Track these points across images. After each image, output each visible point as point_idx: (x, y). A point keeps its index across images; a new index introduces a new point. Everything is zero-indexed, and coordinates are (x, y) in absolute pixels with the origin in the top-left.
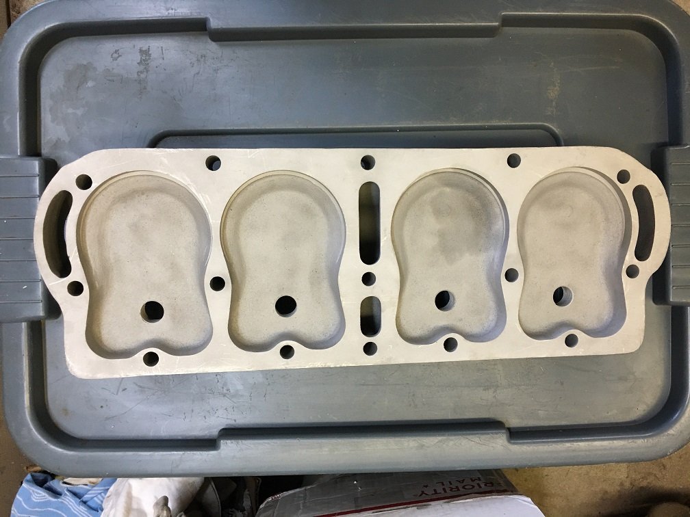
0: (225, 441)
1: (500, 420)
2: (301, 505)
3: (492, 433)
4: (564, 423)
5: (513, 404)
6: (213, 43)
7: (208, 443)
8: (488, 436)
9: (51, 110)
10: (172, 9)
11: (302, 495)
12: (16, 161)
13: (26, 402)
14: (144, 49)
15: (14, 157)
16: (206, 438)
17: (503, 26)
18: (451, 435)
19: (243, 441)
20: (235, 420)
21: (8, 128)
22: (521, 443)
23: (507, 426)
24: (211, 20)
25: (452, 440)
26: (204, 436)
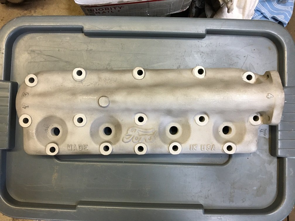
0: (203, 33)
1: (86, 37)
2: (172, 6)
3: (90, 31)
4: (59, 34)
5: (80, 43)
6: (201, 203)
7: (210, 32)
8: (92, 30)
9: (273, 177)
10: (219, 219)
11: (171, 10)
12: (288, 155)
13: (287, 53)
14: (232, 202)
15: (289, 157)
16: (211, 35)
17: (76, 205)
18: (108, 31)
19: (195, 32)
20: (198, 41)
21: (291, 170)
22: (78, 26)
23: (83, 34)
24: (202, 213)
25: (107, 29)
26: (212, 36)
